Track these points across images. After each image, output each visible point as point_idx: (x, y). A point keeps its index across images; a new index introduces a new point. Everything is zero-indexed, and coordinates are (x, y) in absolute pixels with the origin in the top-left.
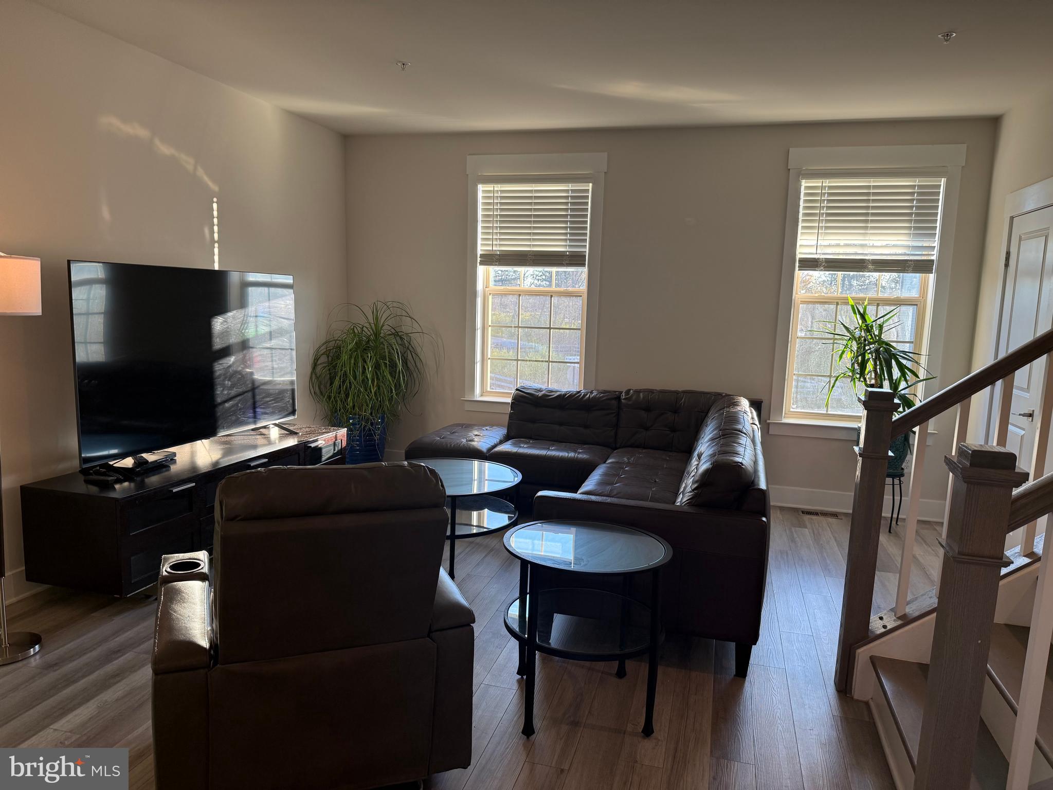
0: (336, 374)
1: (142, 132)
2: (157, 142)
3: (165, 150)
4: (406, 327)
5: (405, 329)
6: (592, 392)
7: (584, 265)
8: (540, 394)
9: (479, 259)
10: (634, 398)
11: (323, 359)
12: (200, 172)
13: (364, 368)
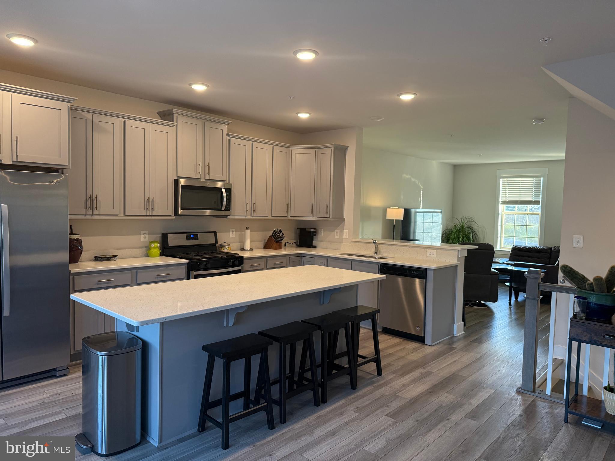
0: (450, 239)
1: (408, 176)
2: (412, 178)
3: (413, 180)
4: (473, 225)
5: (473, 226)
6: (541, 247)
7: (539, 204)
8: (522, 247)
9: (500, 203)
10: (557, 249)
11: (444, 235)
12: (419, 184)
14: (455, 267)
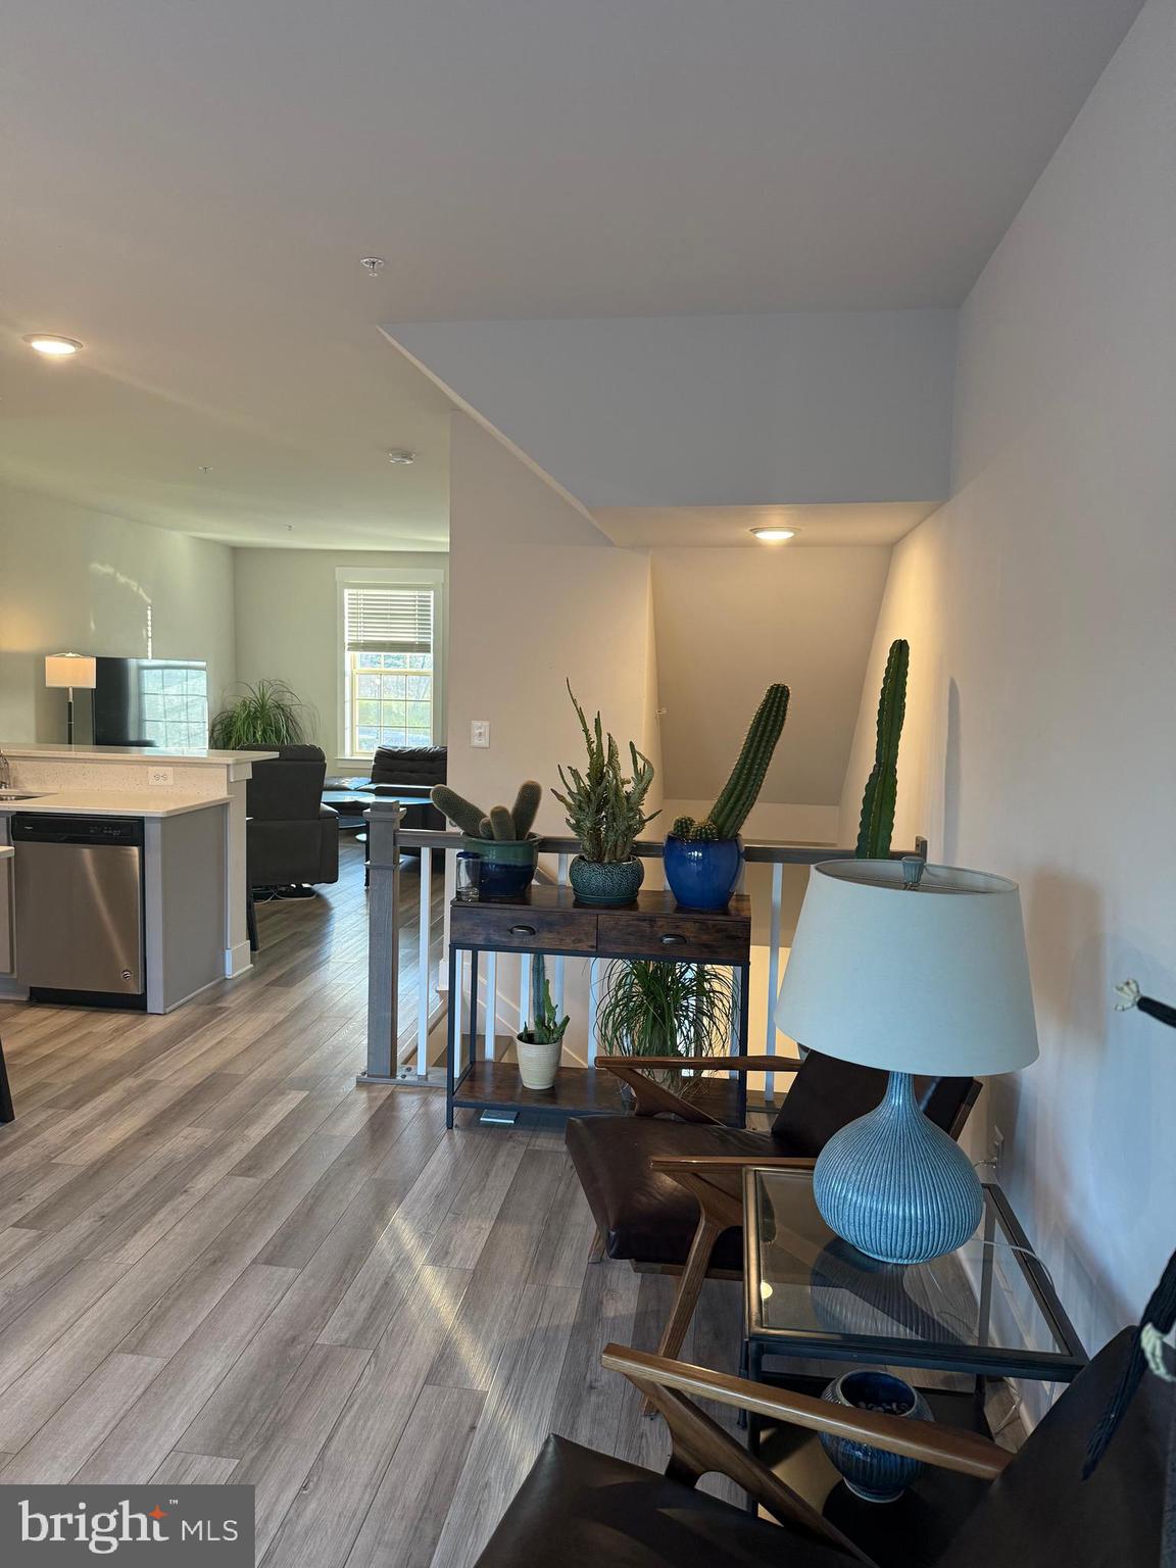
0: (231, 738)
1: (109, 570)
2: (118, 575)
4: (287, 700)
5: (288, 703)
7: (429, 652)
8: (396, 750)
9: (347, 647)
11: (219, 727)
12: (141, 592)
13: (255, 732)
14: (221, 808)
